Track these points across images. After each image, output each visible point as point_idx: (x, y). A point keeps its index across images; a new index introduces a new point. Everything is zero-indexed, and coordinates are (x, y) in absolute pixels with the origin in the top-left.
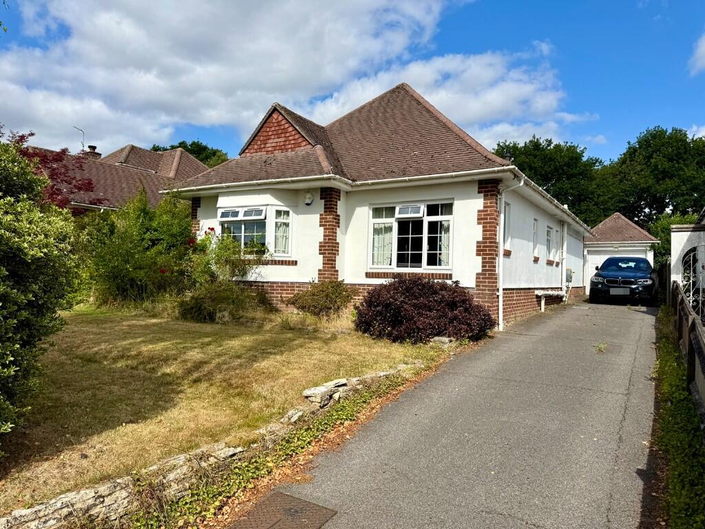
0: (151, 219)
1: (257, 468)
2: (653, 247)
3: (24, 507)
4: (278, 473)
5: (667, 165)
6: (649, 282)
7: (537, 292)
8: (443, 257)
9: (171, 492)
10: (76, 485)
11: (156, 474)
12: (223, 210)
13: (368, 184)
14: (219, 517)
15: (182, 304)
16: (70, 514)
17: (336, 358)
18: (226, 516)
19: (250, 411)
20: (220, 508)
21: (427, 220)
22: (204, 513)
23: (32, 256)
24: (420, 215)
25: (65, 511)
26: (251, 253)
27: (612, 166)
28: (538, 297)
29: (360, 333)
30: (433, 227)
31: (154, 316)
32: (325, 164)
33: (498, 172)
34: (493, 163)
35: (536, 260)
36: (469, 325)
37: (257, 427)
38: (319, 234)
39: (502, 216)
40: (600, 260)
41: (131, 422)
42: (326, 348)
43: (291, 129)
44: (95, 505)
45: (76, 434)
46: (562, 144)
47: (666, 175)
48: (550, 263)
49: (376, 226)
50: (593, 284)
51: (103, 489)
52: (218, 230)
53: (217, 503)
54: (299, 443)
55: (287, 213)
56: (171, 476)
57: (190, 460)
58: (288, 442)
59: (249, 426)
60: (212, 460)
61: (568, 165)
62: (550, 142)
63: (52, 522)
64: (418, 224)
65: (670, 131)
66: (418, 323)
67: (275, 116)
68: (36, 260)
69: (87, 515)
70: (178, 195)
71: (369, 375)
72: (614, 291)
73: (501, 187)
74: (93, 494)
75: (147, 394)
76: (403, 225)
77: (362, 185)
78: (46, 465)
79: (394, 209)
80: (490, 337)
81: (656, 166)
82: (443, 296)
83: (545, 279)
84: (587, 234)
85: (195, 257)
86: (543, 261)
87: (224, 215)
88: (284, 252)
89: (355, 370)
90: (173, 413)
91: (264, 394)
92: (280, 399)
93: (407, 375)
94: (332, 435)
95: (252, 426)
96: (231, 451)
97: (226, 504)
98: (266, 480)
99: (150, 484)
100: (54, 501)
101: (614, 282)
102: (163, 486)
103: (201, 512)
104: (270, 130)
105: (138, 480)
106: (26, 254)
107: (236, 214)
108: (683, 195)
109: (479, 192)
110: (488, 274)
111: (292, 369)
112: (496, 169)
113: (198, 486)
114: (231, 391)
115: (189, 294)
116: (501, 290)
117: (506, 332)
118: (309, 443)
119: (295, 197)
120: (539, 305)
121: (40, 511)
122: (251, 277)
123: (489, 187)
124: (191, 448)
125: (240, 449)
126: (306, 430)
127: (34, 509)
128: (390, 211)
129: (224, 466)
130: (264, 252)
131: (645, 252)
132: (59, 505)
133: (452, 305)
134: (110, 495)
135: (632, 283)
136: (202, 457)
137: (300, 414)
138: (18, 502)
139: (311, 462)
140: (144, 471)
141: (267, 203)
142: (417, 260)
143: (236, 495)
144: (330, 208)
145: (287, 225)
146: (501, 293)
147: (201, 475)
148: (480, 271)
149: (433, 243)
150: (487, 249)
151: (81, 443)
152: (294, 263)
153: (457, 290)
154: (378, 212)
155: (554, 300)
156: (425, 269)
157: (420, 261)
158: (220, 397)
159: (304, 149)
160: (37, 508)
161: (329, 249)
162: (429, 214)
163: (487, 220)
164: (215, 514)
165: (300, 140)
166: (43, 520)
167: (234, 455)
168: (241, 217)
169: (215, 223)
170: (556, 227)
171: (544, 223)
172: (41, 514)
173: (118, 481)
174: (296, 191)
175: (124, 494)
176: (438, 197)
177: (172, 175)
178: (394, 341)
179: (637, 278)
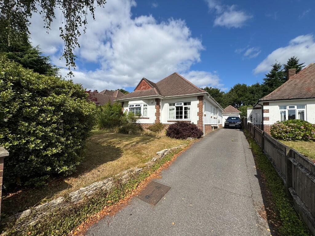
0: (111, 108)
1: (146, 174)
2: (240, 114)
3: (83, 187)
4: (152, 176)
5: (242, 93)
6: (240, 123)
7: (212, 126)
8: (188, 116)
9: (123, 182)
10: (97, 180)
11: (119, 176)
12: (130, 105)
13: (168, 97)
14: (137, 189)
15: (120, 129)
16: (96, 189)
17: (163, 143)
18: (139, 189)
19: (142, 158)
20: (137, 186)
21: (184, 106)
22: (133, 188)
23: (86, 114)
24: (182, 105)
25: (95, 188)
26: (137, 116)
27: (227, 94)
28: (212, 127)
29: (167, 137)
30: (186, 108)
31: (113, 132)
32: (157, 92)
33: (203, 94)
34: (202, 92)
35: (211, 117)
36: (197, 134)
37: (145, 163)
38: (155, 111)
39: (204, 105)
40: (227, 117)
41: (111, 161)
42: (159, 140)
43: (147, 84)
44: (103, 186)
45: (96, 164)
46: (214, 88)
47: (241, 96)
48: (214, 118)
49: (170, 108)
50: (225, 123)
51: (105, 181)
52: (129, 110)
53: (136, 185)
54: (157, 167)
55: (146, 105)
56: (123, 177)
57: (128, 172)
58: (153, 167)
59: (143, 162)
60: (134, 172)
61: (216, 94)
62: (211, 88)
63: (91, 191)
64: (181, 108)
65: (242, 84)
66: (184, 134)
67: (143, 81)
68: (86, 115)
69: (101, 189)
70: (118, 102)
71: (173, 148)
72: (230, 125)
73: (203, 98)
74: (102, 183)
75: (114, 153)
76: (177, 108)
77: (166, 98)
78: (88, 173)
79: (175, 104)
80: (202, 137)
81: (239, 93)
82: (190, 127)
83: (213, 122)
84: (223, 111)
85: (123, 117)
86: (213, 118)
87: (130, 106)
88: (146, 115)
89: (169, 147)
90: (122, 158)
91: (145, 153)
92: (150, 155)
93: (182, 148)
94: (165, 165)
95: (144, 162)
96: (139, 169)
97: (139, 185)
98: (149, 178)
99: (118, 179)
100: (91, 185)
101: (230, 123)
102: (122, 180)
103: (132, 188)
104: (142, 84)
105: (115, 178)
106: (84, 114)
107: (133, 106)
108: (246, 101)
109: (198, 99)
110: (200, 121)
111: (152, 146)
112: (202, 93)
113: (131, 180)
114: (136, 152)
115: (121, 127)
116: (204, 125)
117: (206, 136)
118: (159, 167)
119: (149, 101)
120: (212, 129)
121: (88, 188)
122: (137, 122)
123: (200, 98)
124: (128, 168)
125: (141, 169)
126: (158, 163)
127: (86, 188)
128: (174, 105)
129: (137, 174)
130: (140, 116)
131: (238, 115)
132: (93, 186)
133: (193, 129)
134: (107, 183)
135: (236, 123)
136: (132, 171)
137: (156, 159)
138: (81, 185)
139: (160, 172)
140: (116, 175)
141: (141, 103)
142: (181, 117)
143: (141, 182)
144: (158, 104)
145: (146, 108)
146: (204, 126)
147: (131, 176)
148: (198, 120)
149: (186, 113)
150: (200, 114)
151: (97, 167)
152: (149, 118)
153: (193, 125)
154: (170, 105)
155: (216, 128)
156: (183, 119)
157: (182, 118)
158: (133, 154)
159: (151, 89)
160: (87, 187)
161: (158, 114)
162: (184, 105)
163: (200, 106)
164: (136, 188)
165: (150, 87)
166: (88, 191)
167: (140, 170)
168: (135, 107)
169: (128, 108)
170: (216, 109)
171: (213, 107)
172: (88, 189)
173: (109, 179)
174: (149, 99)
175: (111, 182)
176: (187, 101)
177: (116, 97)
178: (177, 139)
179: (237, 122)
